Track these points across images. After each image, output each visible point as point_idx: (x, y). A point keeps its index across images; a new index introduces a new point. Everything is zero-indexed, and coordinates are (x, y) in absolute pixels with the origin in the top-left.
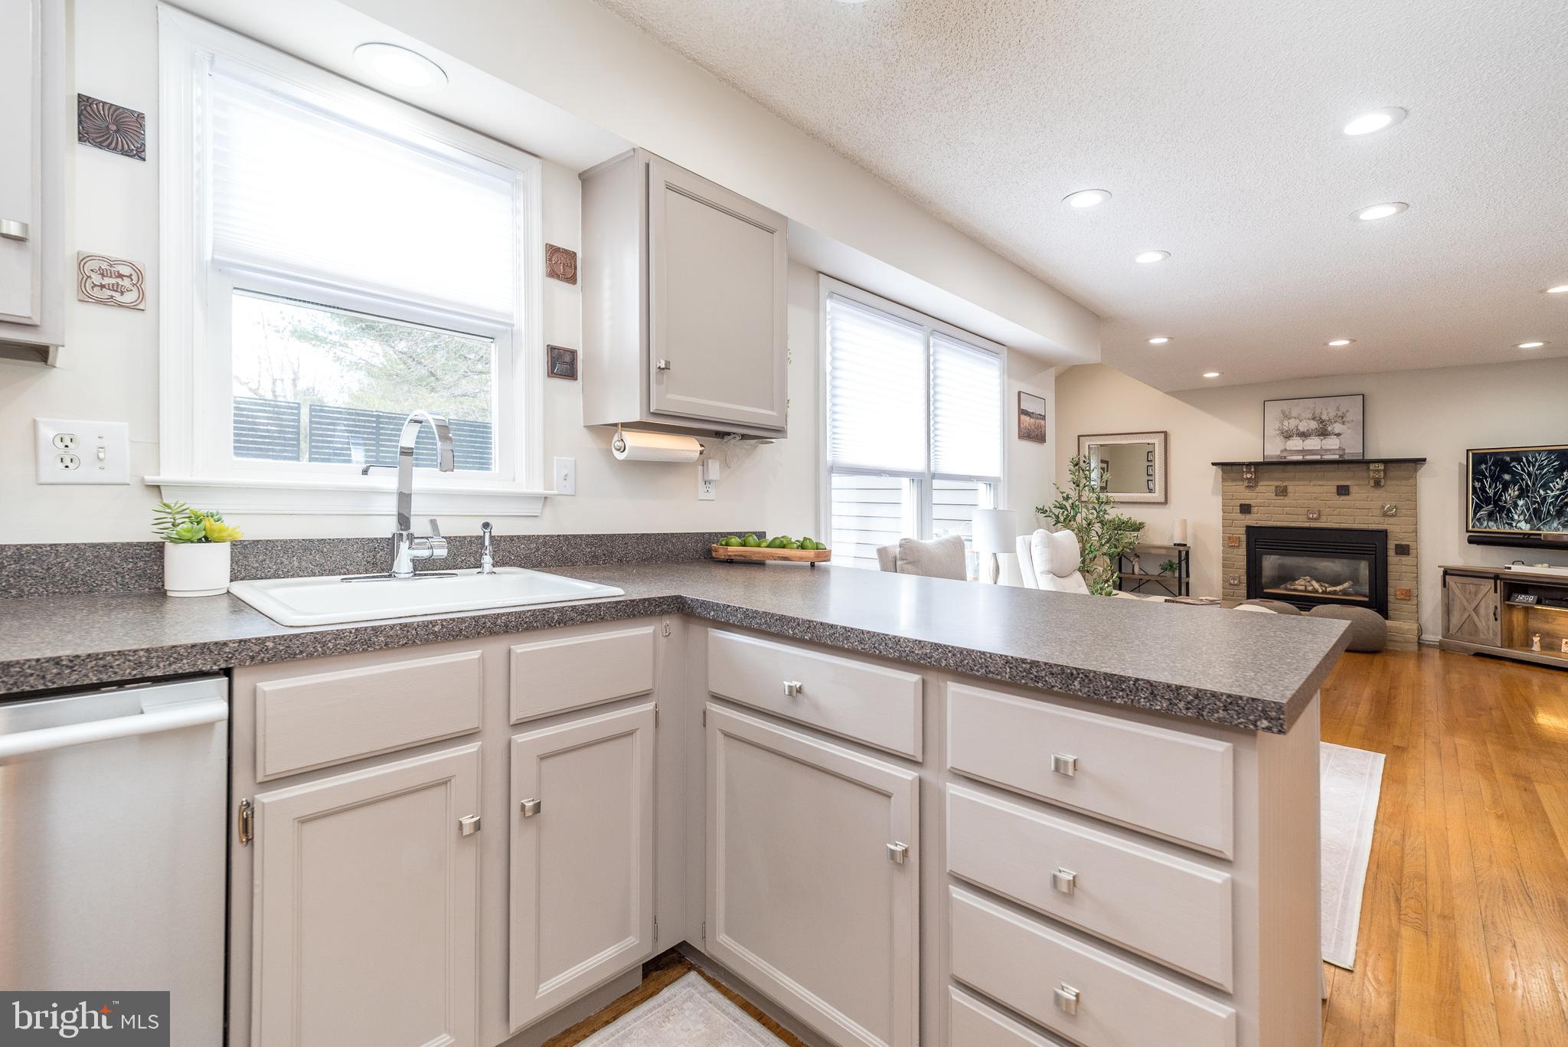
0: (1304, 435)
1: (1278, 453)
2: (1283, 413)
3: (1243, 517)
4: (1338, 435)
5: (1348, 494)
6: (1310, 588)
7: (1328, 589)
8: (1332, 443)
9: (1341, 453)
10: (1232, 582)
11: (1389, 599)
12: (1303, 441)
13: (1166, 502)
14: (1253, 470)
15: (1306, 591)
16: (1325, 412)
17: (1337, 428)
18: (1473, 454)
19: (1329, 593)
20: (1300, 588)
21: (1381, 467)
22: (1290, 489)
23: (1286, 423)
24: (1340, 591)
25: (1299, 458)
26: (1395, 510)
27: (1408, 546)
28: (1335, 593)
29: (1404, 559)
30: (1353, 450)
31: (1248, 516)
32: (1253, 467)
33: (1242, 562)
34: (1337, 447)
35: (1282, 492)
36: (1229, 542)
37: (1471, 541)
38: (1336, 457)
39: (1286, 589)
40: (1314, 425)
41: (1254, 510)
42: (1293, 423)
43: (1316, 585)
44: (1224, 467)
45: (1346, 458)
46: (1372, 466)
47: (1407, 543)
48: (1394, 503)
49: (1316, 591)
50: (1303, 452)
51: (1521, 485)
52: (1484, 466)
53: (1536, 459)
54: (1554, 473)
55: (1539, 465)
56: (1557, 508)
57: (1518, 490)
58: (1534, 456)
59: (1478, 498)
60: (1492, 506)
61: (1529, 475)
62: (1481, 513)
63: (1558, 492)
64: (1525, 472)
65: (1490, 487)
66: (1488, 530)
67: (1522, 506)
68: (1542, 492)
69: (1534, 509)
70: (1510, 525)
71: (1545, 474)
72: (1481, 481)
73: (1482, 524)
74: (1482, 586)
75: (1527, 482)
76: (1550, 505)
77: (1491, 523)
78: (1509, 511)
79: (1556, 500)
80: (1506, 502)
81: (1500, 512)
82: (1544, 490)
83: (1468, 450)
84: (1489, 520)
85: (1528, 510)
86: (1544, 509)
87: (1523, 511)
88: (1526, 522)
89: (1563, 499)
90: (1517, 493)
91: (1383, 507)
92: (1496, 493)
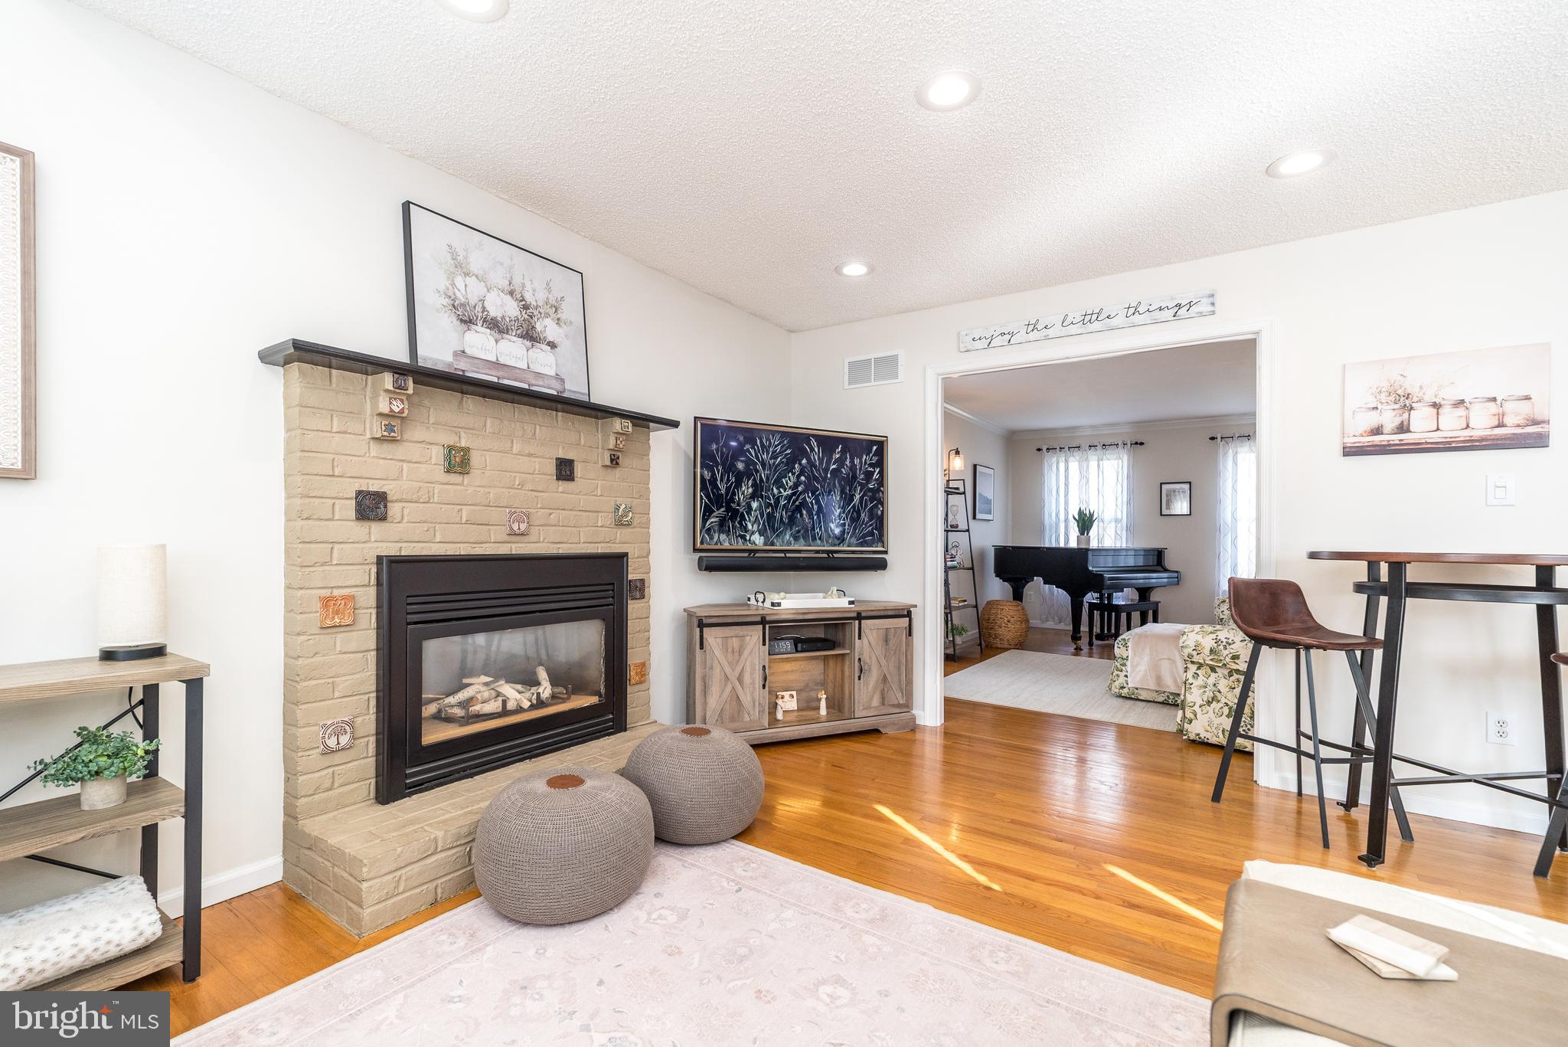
0: (495, 326)
1: (450, 358)
2: (455, 251)
4: (552, 345)
5: (572, 479)
8: (542, 358)
12: (496, 340)
14: (407, 391)
16: (529, 287)
17: (547, 327)
18: (700, 424)
21: (629, 427)
22: (476, 461)
23: (459, 282)
24: (552, 692)
25: (490, 376)
27: (643, 582)
29: (639, 607)
30: (571, 378)
31: (381, 528)
32: (409, 381)
34: (553, 373)
35: (458, 462)
37: (702, 566)
38: (552, 390)
40: (512, 308)
41: (394, 510)
42: (474, 288)
43: (508, 691)
45: (566, 395)
47: (642, 576)
48: (628, 503)
50: (496, 364)
51: (755, 480)
52: (714, 446)
53: (770, 443)
54: (787, 464)
55: (773, 452)
56: (790, 513)
57: (752, 486)
58: (768, 439)
59: (708, 496)
60: (723, 509)
61: (763, 465)
62: (712, 520)
63: (790, 492)
64: (758, 460)
65: (722, 480)
66: (719, 547)
67: (756, 511)
68: (775, 491)
69: (768, 514)
70: (743, 537)
71: (779, 465)
72: (711, 469)
73: (712, 538)
74: (748, 638)
75: (761, 475)
76: (783, 510)
77: (723, 537)
78: (743, 518)
79: (789, 502)
80: (739, 505)
81: (733, 518)
82: (778, 489)
83: (695, 418)
84: (721, 531)
85: (762, 516)
86: (777, 515)
87: (757, 517)
88: (760, 535)
89: (794, 502)
90: (750, 490)
91: (617, 508)
92: (728, 489)
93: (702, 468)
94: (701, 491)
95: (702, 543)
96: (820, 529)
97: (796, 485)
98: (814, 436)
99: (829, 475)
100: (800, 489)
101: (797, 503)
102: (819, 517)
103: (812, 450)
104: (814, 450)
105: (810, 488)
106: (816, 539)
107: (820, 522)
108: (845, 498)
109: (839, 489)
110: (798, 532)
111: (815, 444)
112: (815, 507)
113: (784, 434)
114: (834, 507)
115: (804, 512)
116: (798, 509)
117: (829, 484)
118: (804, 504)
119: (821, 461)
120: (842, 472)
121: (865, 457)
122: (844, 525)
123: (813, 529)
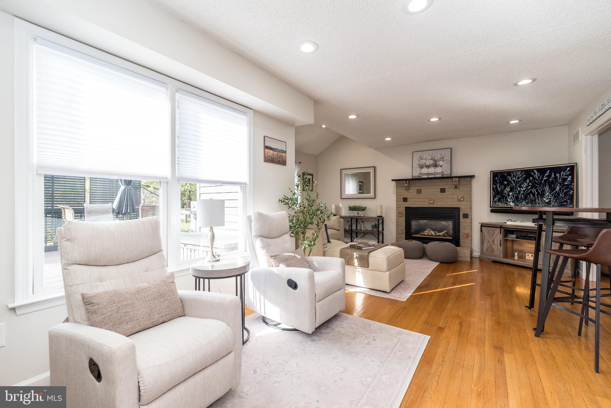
0: (428, 167)
1: (418, 175)
2: (420, 157)
3: (404, 203)
4: (441, 166)
5: (445, 192)
6: (430, 234)
7: (437, 234)
8: (439, 170)
9: (442, 174)
10: (400, 232)
11: (460, 238)
12: (428, 169)
13: (375, 198)
14: (408, 182)
15: (428, 235)
16: (436, 156)
17: (441, 163)
18: (493, 173)
19: (438, 236)
20: (427, 234)
21: (457, 179)
22: (422, 191)
23: (421, 161)
24: (442, 235)
25: (426, 177)
26: (463, 198)
27: (468, 214)
28: (439, 236)
29: (466, 220)
30: (447, 173)
31: (406, 203)
32: (408, 181)
33: (403, 224)
34: (441, 172)
35: (419, 192)
36: (399, 214)
37: (492, 211)
38: (440, 176)
39: (421, 235)
40: (432, 162)
41: (408, 200)
42: (424, 161)
43: (432, 232)
44: (398, 182)
45: (444, 176)
46: (454, 179)
47: (467, 213)
48: (462, 196)
49: (432, 235)
50: (428, 174)
51: (511, 186)
52: (497, 178)
53: (517, 174)
54: (524, 180)
55: (518, 177)
56: (525, 196)
57: (510, 188)
58: (516, 173)
59: (495, 192)
60: (500, 196)
61: (514, 181)
62: (496, 199)
63: (525, 189)
64: (512, 180)
65: (499, 187)
66: (498, 206)
67: (511, 195)
68: (519, 189)
69: (516, 196)
70: (507, 204)
71: (520, 180)
72: (495, 185)
73: (496, 204)
74: (496, 231)
75: (513, 185)
76: (522, 195)
77: (500, 203)
78: (506, 198)
79: (524, 192)
80: (505, 194)
81: (503, 198)
82: (520, 188)
83: (491, 171)
84: (499, 202)
85: (514, 197)
86: (520, 197)
87: (512, 197)
88: (513, 202)
89: (527, 192)
90: (509, 189)
91: (458, 197)
92: (501, 190)
93: (493, 185)
94: (493, 191)
95: (493, 205)
96: (539, 200)
97: (527, 187)
98: (535, 169)
99: (543, 182)
100: (529, 187)
101: (528, 192)
102: (538, 196)
103: (535, 174)
104: (536, 174)
105: (533, 186)
106: (536, 204)
107: (538, 198)
108: (551, 189)
109: (548, 186)
110: (529, 201)
111: (536, 172)
112: (536, 193)
113: (522, 171)
114: (546, 193)
115: (531, 195)
116: (529, 194)
117: (543, 185)
118: (531, 192)
119: (539, 177)
120: (550, 180)
121: (562, 173)
122: (551, 198)
123: (535, 200)
